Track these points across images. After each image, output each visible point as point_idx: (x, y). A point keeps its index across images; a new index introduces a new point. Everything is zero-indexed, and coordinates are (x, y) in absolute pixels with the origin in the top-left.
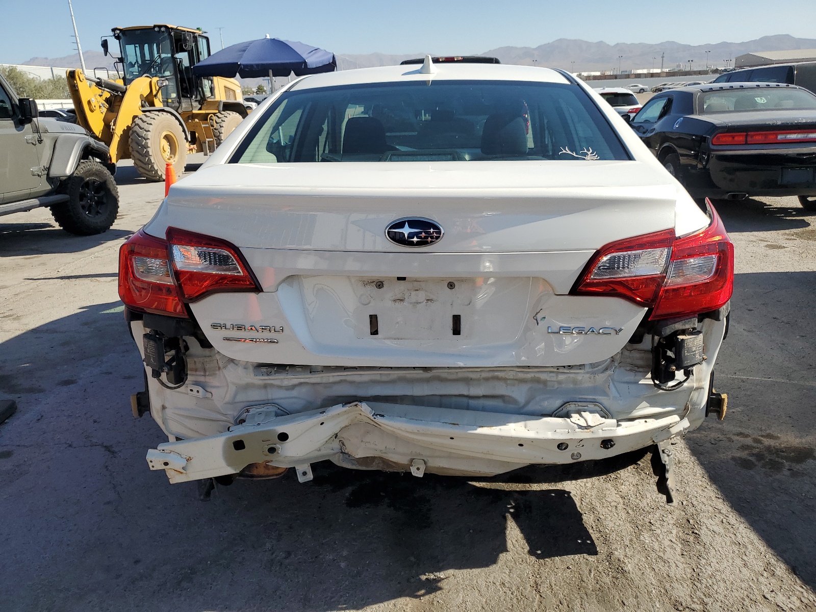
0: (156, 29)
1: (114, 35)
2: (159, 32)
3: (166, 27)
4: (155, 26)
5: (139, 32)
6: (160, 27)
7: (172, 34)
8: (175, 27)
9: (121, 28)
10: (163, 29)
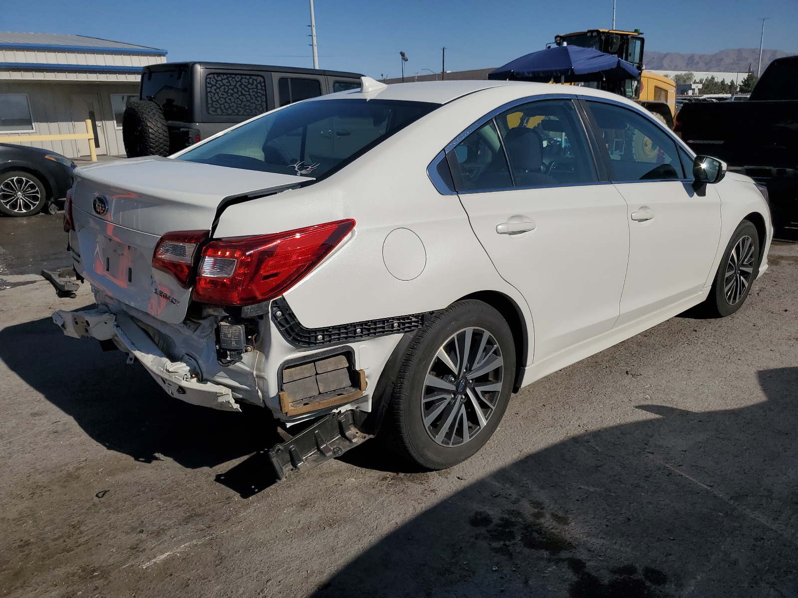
0: (589, 34)
1: (556, 42)
2: (592, 36)
3: (598, 31)
4: (589, 31)
5: (574, 38)
6: (592, 32)
7: (603, 38)
8: (607, 31)
9: (562, 35)
10: (595, 34)
